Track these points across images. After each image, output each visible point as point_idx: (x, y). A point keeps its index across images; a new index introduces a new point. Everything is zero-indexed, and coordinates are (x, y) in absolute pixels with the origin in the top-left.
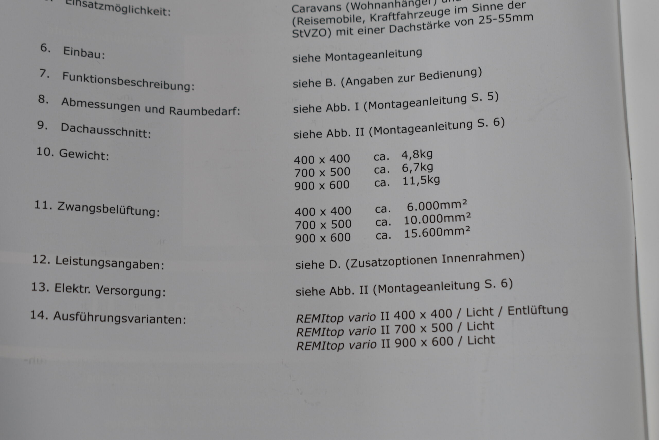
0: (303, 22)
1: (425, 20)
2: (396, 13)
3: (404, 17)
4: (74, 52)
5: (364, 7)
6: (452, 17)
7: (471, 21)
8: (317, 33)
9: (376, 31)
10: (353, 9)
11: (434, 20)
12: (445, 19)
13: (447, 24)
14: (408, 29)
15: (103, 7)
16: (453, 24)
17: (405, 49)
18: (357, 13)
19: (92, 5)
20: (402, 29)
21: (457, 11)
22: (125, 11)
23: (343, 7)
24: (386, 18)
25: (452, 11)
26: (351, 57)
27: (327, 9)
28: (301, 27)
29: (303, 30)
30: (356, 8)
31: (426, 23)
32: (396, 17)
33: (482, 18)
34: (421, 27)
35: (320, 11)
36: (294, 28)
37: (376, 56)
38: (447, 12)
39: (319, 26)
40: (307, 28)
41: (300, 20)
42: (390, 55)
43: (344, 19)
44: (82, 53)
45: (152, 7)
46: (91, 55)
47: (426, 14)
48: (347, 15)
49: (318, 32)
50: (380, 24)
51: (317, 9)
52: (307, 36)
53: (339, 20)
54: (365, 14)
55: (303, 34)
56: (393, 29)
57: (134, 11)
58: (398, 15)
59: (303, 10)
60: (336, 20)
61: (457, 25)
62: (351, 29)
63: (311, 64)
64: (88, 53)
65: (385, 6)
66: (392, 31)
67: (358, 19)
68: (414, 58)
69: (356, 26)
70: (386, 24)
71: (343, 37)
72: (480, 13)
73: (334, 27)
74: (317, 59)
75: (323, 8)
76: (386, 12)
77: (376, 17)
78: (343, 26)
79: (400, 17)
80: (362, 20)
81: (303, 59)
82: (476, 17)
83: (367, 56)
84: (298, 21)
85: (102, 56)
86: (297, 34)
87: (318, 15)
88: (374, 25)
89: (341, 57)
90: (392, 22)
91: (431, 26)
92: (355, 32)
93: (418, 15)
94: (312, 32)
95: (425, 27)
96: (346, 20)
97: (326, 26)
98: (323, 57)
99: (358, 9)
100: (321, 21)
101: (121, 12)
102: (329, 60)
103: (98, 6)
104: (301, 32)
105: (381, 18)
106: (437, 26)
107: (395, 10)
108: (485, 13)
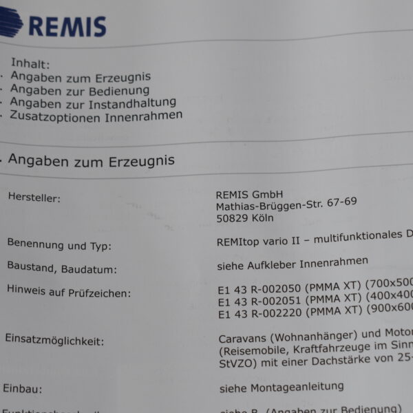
0: (230, 352)
1: (346, 354)
2: (318, 346)
3: (326, 350)
4: (13, 389)
5: (287, 338)
6: (372, 353)
7: (390, 358)
8: (243, 364)
9: (299, 363)
10: (278, 340)
11: (355, 354)
12: (365, 354)
13: (367, 359)
14: (330, 362)
15: (41, 341)
16: (373, 360)
17: (327, 382)
18: (281, 344)
19: (30, 339)
20: (324, 362)
21: (377, 346)
22: (61, 342)
23: (268, 338)
24: (308, 350)
25: (372, 347)
26: (276, 388)
27: (252, 339)
28: (227, 357)
29: (229, 361)
30: (280, 339)
31: (347, 357)
32: (318, 349)
33: (400, 355)
34: (342, 361)
35: (245, 341)
36: (222, 359)
37: (299, 388)
38: (367, 347)
39: (245, 357)
40: (234, 358)
41: (227, 350)
42: (313, 387)
43: (269, 350)
44: (21, 389)
45: (87, 338)
46: (29, 390)
47: (347, 348)
48: (272, 346)
49: (244, 362)
50: (303, 356)
51: (242, 340)
52: (234, 366)
53: (264, 351)
54: (288, 346)
55: (230, 364)
56: (316, 361)
57: (70, 342)
58: (320, 347)
59: (230, 340)
60: (261, 351)
61: (377, 361)
62: (275, 361)
63: (237, 395)
64: (26, 389)
65: (308, 338)
66: (315, 363)
67: (282, 351)
68: (335, 391)
69: (280, 357)
70: (309, 356)
71: (268, 368)
72: (399, 350)
73: (259, 358)
74: (243, 389)
75: (249, 338)
76: (309, 344)
77: (299, 349)
78: (268, 357)
79: (322, 349)
80: (286, 352)
81: (230, 390)
82: (395, 353)
83: (291, 388)
84: (225, 352)
85: (39, 390)
86: (224, 364)
87: (245, 346)
88: (297, 357)
89: (266, 388)
90: (314, 354)
91: (351, 360)
92: (279, 363)
93: (339, 349)
94: (238, 363)
95: (347, 361)
96: (271, 351)
97: (251, 357)
98: (249, 388)
99: (282, 340)
100: (247, 352)
101: (57, 344)
102: (255, 391)
103: (36, 340)
104: (228, 362)
105: (304, 350)
106: (357, 360)
107: (317, 343)
108: (404, 351)
